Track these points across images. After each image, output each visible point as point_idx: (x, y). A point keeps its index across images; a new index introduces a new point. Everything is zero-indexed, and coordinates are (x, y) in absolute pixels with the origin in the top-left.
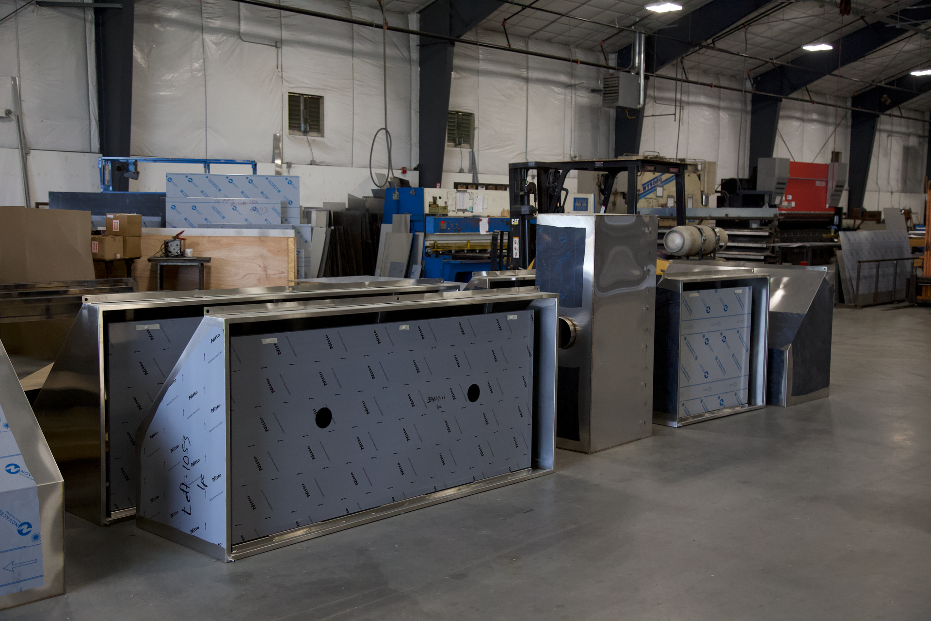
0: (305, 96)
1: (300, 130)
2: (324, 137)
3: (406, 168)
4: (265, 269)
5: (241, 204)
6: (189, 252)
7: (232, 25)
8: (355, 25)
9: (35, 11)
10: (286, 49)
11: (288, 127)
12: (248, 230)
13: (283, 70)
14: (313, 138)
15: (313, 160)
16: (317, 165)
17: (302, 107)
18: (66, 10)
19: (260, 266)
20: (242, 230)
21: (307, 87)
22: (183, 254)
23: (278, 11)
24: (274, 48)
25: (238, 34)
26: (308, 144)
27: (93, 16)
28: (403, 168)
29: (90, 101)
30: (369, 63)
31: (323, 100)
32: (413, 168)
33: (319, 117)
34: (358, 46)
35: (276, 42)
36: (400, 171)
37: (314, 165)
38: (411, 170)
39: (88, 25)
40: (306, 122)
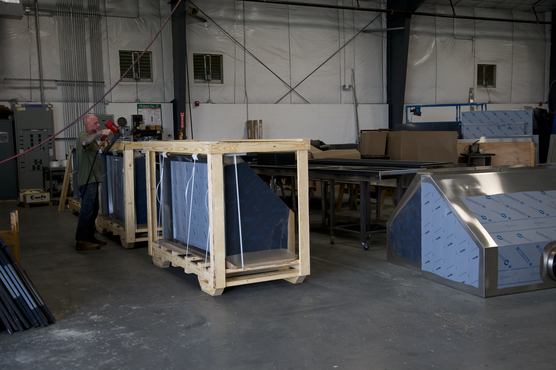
0: (486, 66)
1: (483, 85)
2: (495, 88)
3: (542, 102)
4: (518, 159)
5: (503, 125)
6: (481, 150)
7: (450, 31)
8: (515, 23)
9: (362, 35)
10: (477, 41)
11: (477, 83)
12: (506, 139)
13: (475, 52)
14: (490, 89)
15: (490, 101)
16: (492, 104)
17: (484, 72)
18: (375, 33)
19: (515, 157)
20: (503, 139)
21: (486, 61)
22: (478, 152)
23: (474, 20)
24: (471, 41)
25: (453, 35)
26: (487, 92)
27: (386, 35)
28: (540, 102)
29: (383, 77)
30: (522, 44)
31: (496, 67)
32: (545, 102)
33: (493, 77)
34: (516, 34)
35: (472, 38)
36: (538, 104)
37: (490, 103)
38: (544, 103)
39: (384, 39)
40: (486, 81)
